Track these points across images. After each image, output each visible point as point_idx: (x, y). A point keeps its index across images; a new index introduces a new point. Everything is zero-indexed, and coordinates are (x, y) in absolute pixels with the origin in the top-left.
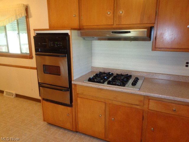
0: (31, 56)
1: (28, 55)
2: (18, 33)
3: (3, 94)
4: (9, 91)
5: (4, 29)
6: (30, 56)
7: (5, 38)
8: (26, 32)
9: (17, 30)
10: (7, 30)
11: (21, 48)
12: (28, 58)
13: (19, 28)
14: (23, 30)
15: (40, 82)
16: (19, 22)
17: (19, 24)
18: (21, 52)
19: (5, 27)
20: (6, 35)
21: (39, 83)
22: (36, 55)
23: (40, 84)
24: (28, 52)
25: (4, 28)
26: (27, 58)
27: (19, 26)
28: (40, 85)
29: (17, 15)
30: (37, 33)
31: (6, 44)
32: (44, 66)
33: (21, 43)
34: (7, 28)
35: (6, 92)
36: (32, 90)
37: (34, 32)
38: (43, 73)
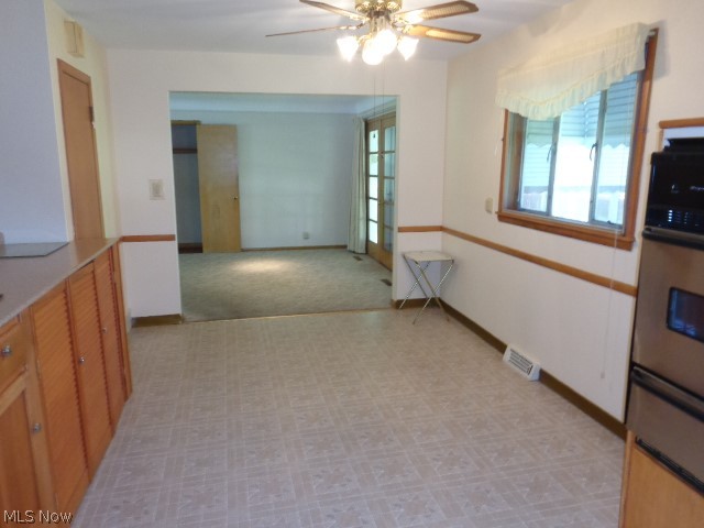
0: (626, 239)
1: (617, 231)
2: (597, 146)
3: (500, 354)
4: (521, 352)
5: (551, 131)
6: (624, 239)
7: (549, 165)
8: (628, 138)
9: (595, 133)
10: (561, 132)
11: (593, 202)
12: (616, 243)
13: (606, 125)
14: (616, 132)
15: (637, 360)
16: (609, 103)
17: (608, 110)
18: (592, 219)
19: (556, 124)
20: (554, 152)
21: (632, 364)
22: (645, 236)
23: (637, 373)
24: (620, 222)
25: (551, 125)
26: (611, 245)
27: (607, 118)
28: (638, 375)
29: (606, 74)
30: (670, 141)
31: (547, 184)
32: (675, 293)
33: (601, 183)
34: (562, 126)
35: (512, 350)
36: (603, 376)
37: (661, 134)
38: (663, 324)
